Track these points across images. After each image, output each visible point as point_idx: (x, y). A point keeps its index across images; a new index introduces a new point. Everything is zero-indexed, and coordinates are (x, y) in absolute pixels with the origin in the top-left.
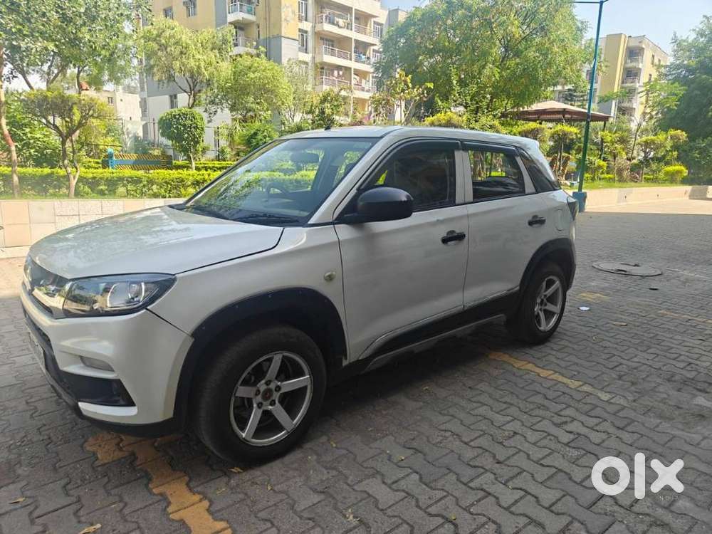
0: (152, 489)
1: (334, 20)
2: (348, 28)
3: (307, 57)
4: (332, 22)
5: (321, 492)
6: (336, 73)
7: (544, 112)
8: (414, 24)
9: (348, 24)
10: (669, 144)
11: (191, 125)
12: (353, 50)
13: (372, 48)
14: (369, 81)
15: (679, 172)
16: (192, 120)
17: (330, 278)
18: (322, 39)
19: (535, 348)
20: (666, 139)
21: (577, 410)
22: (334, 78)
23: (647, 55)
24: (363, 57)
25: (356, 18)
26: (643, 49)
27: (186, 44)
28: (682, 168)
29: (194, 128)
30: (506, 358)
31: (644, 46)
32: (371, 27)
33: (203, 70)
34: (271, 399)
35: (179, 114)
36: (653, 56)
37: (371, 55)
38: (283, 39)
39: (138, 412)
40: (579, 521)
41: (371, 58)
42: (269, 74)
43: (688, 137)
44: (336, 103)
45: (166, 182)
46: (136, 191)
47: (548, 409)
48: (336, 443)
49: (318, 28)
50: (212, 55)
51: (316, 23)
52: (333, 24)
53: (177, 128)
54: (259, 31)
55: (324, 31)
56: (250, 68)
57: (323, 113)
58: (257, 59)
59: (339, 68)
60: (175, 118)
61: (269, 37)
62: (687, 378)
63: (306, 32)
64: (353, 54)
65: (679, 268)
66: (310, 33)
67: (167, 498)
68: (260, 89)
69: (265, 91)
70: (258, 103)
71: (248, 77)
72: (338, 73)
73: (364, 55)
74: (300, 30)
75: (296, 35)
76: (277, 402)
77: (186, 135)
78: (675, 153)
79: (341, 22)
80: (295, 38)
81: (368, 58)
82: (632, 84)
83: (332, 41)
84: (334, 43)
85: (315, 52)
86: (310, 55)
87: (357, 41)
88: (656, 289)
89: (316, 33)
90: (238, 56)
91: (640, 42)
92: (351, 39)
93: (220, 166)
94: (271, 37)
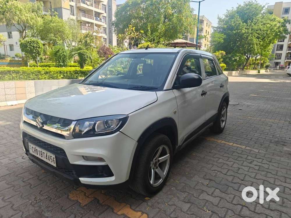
0: (117, 213)
1: (85, 2)
2: (91, 6)
3: (74, 18)
4: (84, 3)
5: (187, 202)
6: (87, 25)
7: (177, 43)
8: (129, 6)
9: (91, 4)
10: (220, 56)
11: (37, 46)
12: (94, 15)
13: (102, 15)
14: (101, 29)
15: (223, 66)
16: (37, 44)
17: (175, 113)
18: (80, 10)
19: (220, 135)
20: (219, 54)
21: (251, 156)
22: (87, 27)
23: (205, 23)
24: (98, 19)
25: (94, 2)
26: (203, 20)
27: (21, 9)
28: (225, 65)
29: (38, 48)
30: (212, 139)
31: (204, 19)
32: (101, 6)
33: (30, 21)
34: (156, 166)
35: (31, 41)
36: (207, 23)
37: (102, 18)
38: (63, 9)
39: (116, 179)
40: (285, 198)
41: (102, 19)
42: (61, 24)
43: (226, 53)
44: (91, 38)
45: (32, 73)
46: (16, 77)
47: (242, 158)
48: (178, 181)
49: (78, 5)
50: (33, 14)
51: (77, 3)
52: (85, 3)
53: (30, 48)
54: (51, 5)
55: (81, 6)
56: (51, 21)
57: (86, 42)
58: (54, 17)
59: (88, 23)
60: (29, 43)
61: (56, 8)
62: (276, 141)
63: (73, 6)
64: (94, 17)
65: (243, 101)
66: (75, 7)
67: (127, 216)
68: (56, 31)
69: (59, 32)
70: (56, 37)
71: (51, 25)
72: (88, 25)
73: (99, 17)
74: (70, 6)
75: (69, 8)
76: (158, 167)
77: (35, 51)
78: (222, 59)
79: (88, 3)
80: (68, 9)
81: (101, 19)
82: (200, 34)
83: (85, 11)
84: (86, 12)
85: (77, 16)
86: (75, 17)
87: (95, 12)
88: (241, 110)
89: (77, 7)
90: (45, 16)
91: (203, 18)
92: (93, 11)
93: (41, 65)
94: (57, 7)
